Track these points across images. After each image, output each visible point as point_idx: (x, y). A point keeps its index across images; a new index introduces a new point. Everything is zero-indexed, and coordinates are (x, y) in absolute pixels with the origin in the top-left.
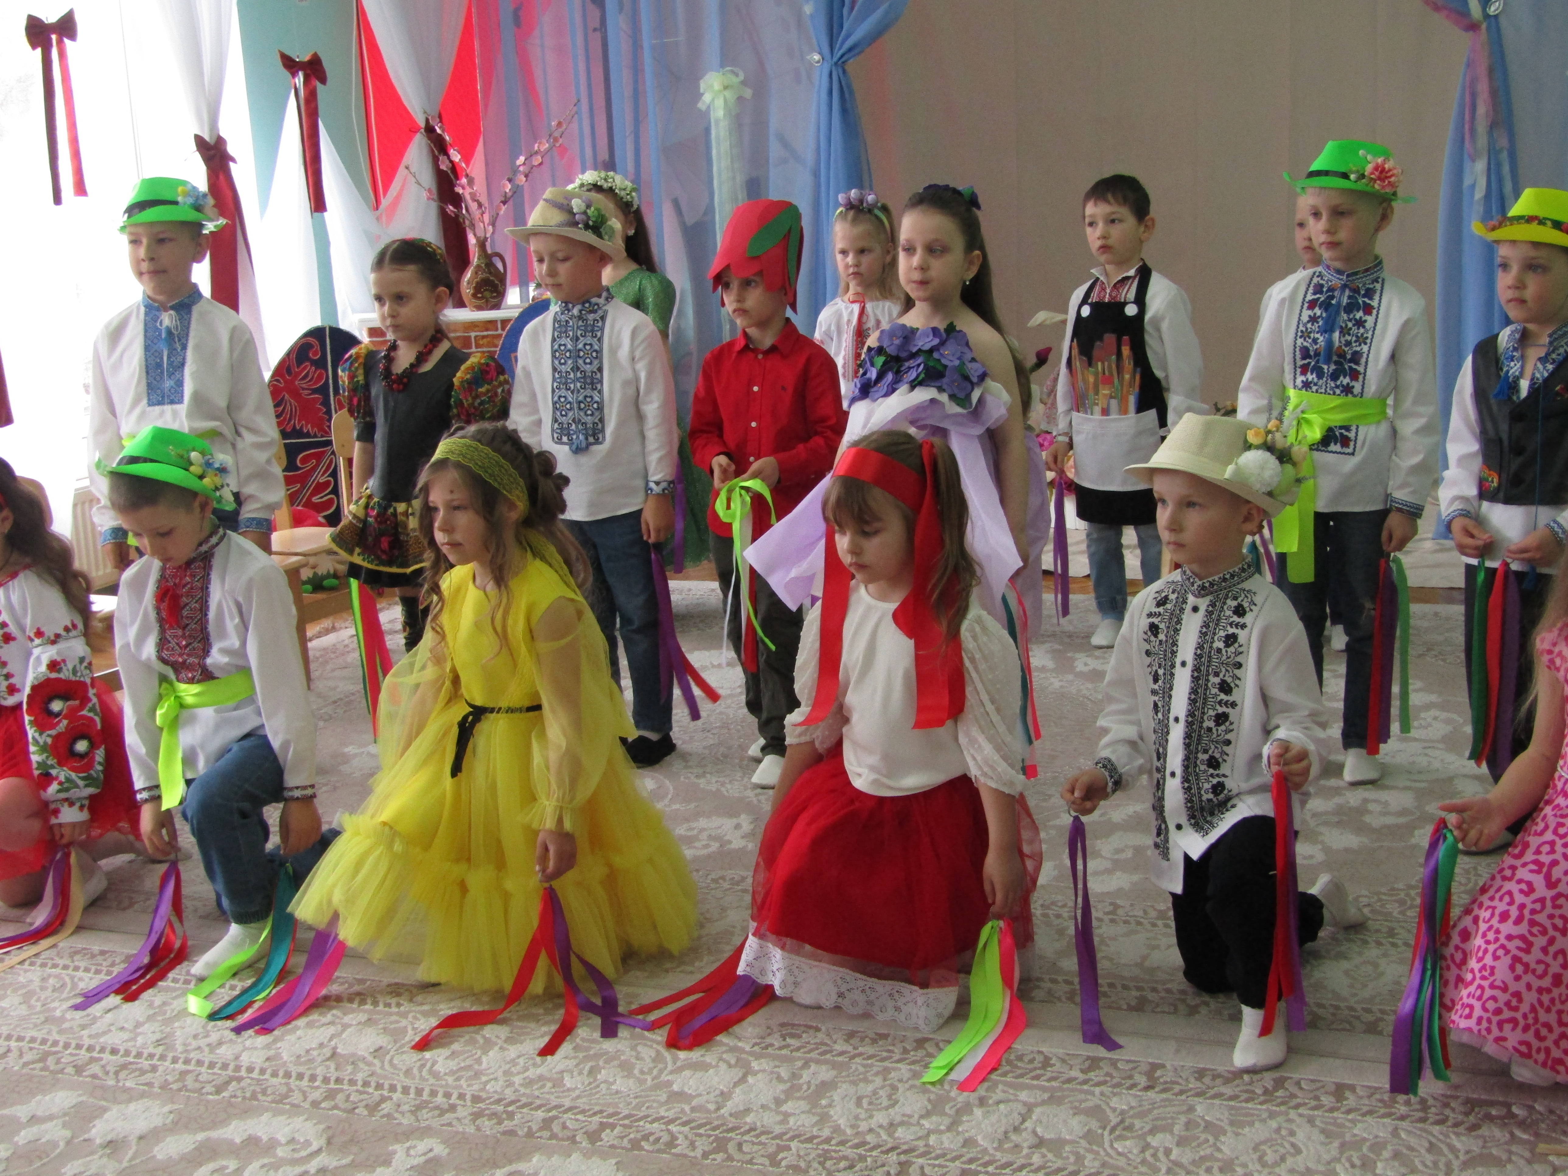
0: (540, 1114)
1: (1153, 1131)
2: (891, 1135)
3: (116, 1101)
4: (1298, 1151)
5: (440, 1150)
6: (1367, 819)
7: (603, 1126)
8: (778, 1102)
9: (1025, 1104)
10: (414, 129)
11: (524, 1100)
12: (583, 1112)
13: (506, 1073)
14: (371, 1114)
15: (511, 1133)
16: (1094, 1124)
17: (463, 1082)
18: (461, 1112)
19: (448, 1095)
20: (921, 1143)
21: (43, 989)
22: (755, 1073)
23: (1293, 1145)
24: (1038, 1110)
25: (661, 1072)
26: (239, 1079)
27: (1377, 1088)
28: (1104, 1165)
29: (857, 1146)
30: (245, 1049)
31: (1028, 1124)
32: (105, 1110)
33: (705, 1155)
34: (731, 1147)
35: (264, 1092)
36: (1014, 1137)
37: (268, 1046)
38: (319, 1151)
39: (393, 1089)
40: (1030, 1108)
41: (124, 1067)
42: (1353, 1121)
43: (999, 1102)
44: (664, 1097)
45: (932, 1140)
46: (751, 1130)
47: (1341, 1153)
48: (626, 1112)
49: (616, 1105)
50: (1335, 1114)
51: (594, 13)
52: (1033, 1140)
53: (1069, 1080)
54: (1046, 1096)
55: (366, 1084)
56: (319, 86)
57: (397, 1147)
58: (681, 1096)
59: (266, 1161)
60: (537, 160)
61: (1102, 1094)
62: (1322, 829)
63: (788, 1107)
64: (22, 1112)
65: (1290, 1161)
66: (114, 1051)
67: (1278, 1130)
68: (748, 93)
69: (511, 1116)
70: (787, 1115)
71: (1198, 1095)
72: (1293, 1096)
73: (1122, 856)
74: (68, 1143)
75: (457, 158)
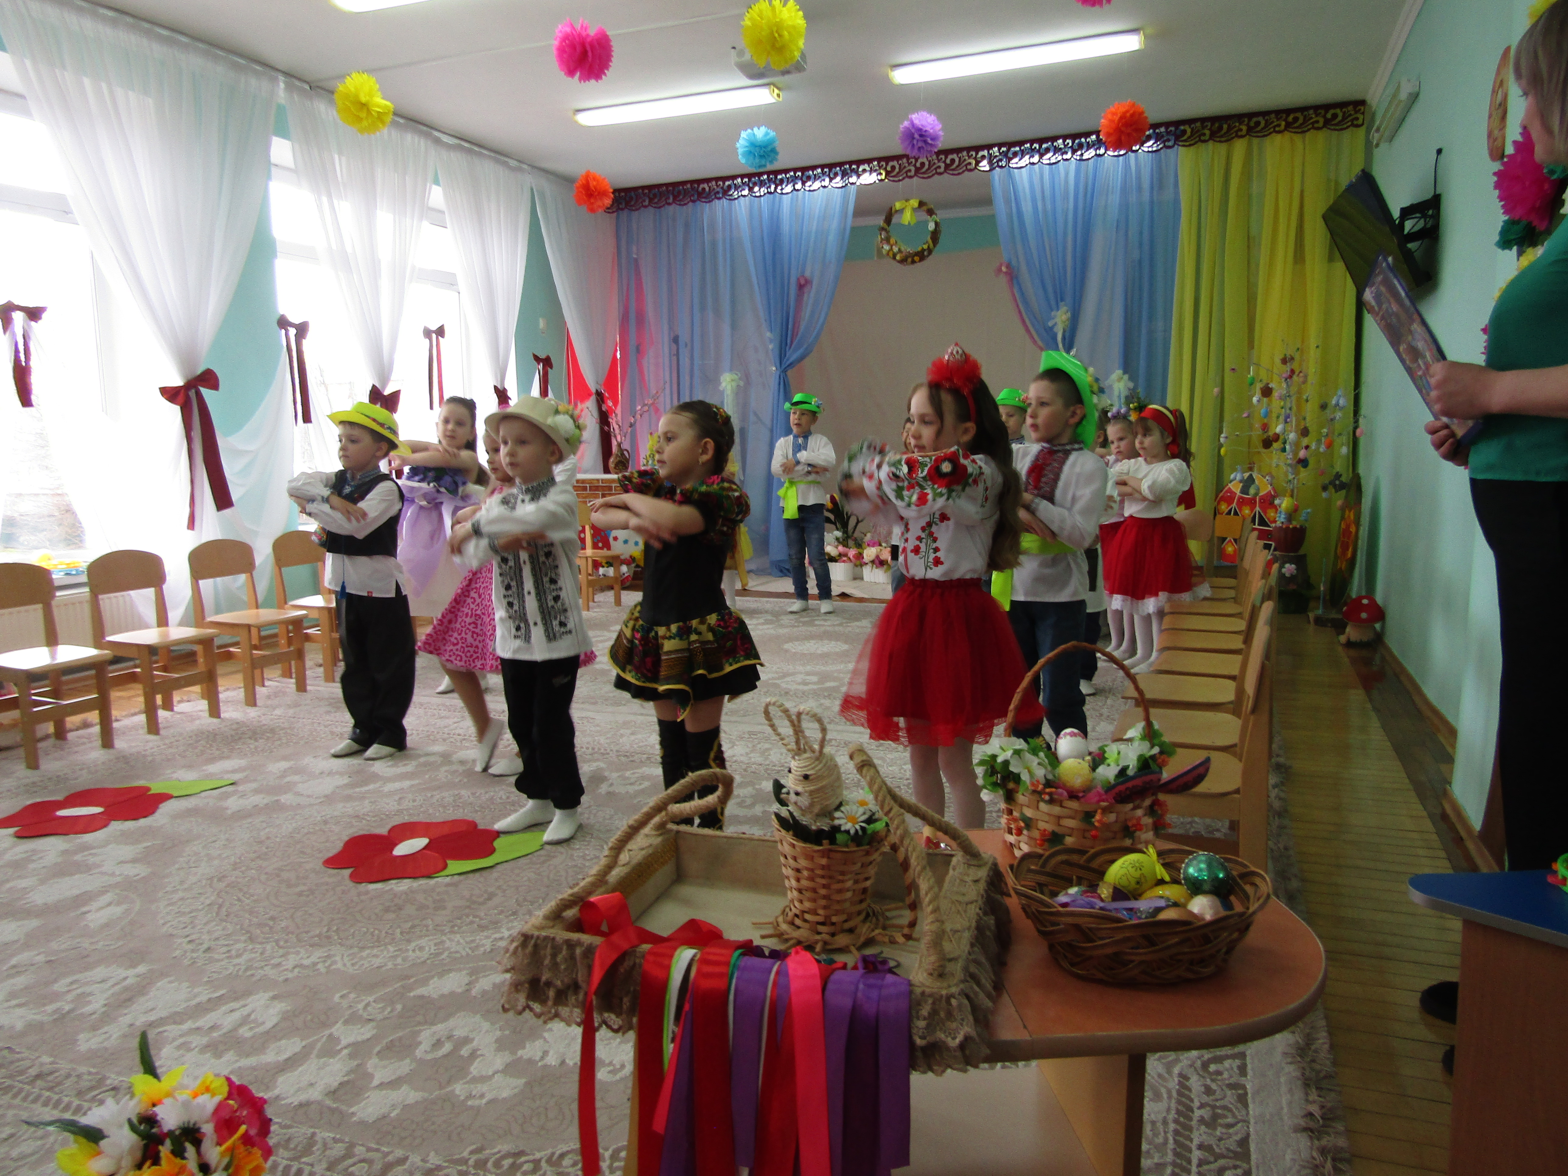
10: (590, 395)
51: (674, 346)
56: (549, 370)
60: (646, 408)
68: (742, 383)
75: (610, 403)
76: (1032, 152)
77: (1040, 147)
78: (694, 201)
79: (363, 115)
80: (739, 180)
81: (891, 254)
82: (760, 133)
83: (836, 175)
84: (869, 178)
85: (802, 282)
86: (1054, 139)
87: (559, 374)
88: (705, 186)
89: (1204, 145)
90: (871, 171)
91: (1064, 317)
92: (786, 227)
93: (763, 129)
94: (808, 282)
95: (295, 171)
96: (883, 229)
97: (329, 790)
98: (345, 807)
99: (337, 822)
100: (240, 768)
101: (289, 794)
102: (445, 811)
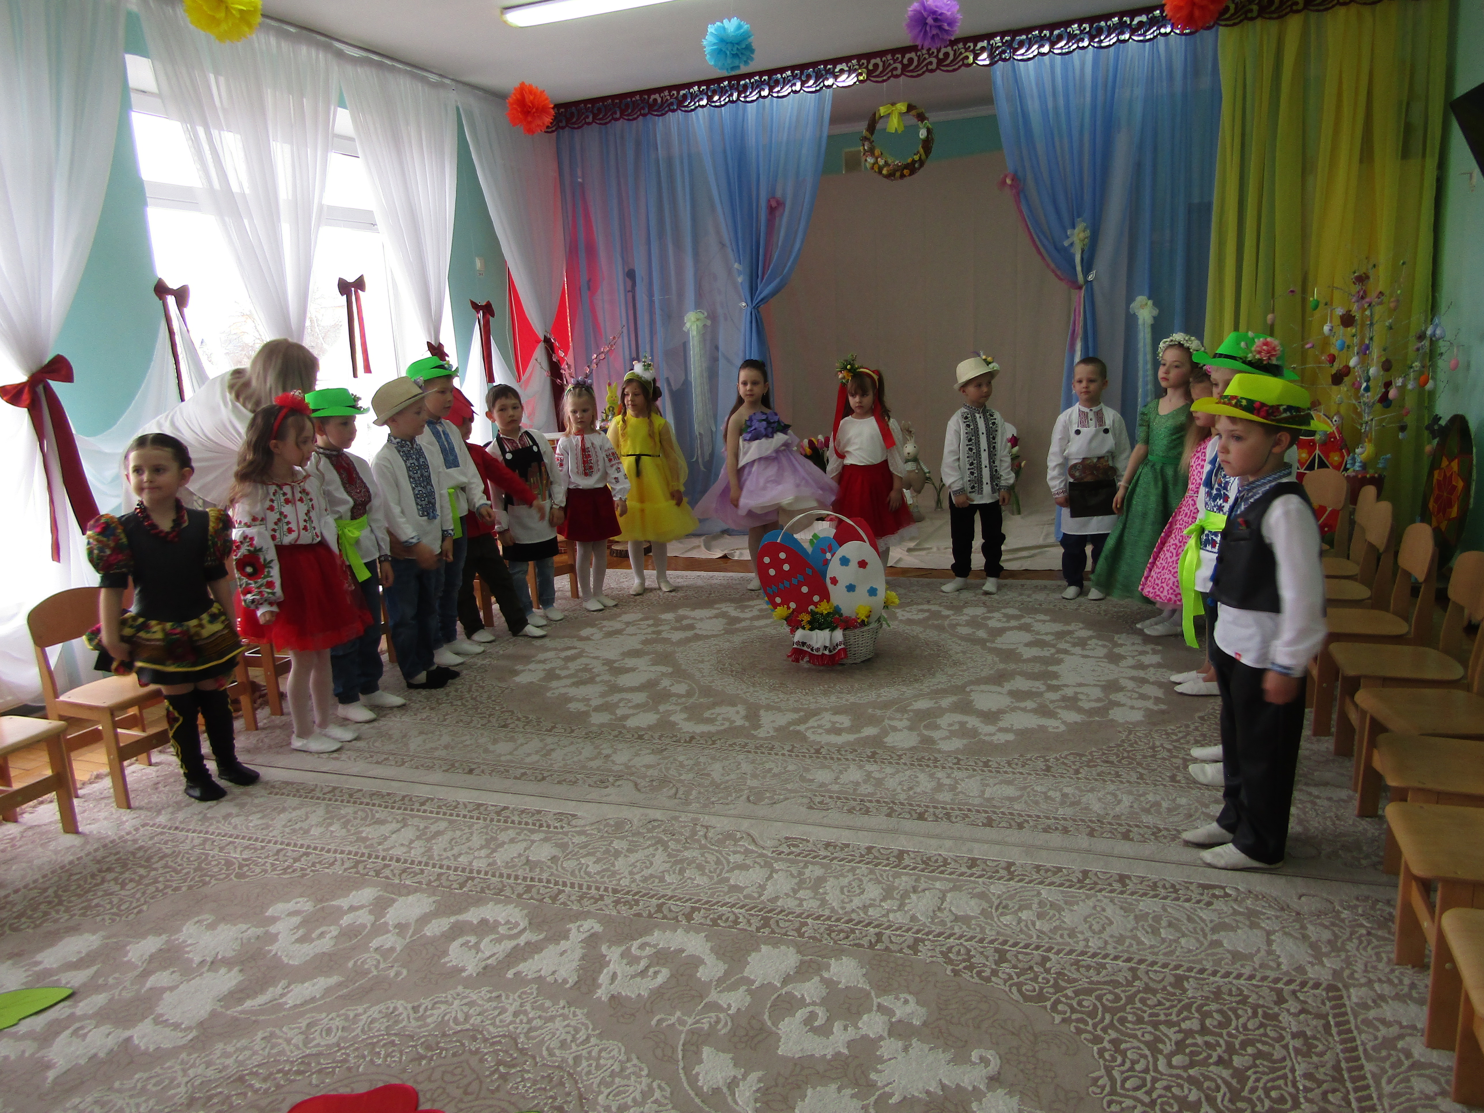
0: (654, 901)
1: (1020, 909)
2: (866, 913)
3: (400, 895)
4: (1111, 923)
5: (598, 928)
6: (1080, 704)
7: (694, 909)
8: (794, 891)
9: (940, 890)
10: (538, 341)
11: (644, 891)
12: (680, 899)
13: (631, 873)
14: (554, 903)
15: (639, 915)
16: (985, 905)
17: (605, 879)
18: (608, 901)
19: (598, 889)
20: (885, 919)
21: (355, 818)
22: (777, 871)
23: (1107, 917)
24: (949, 895)
25: (722, 870)
26: (473, 879)
27: (1143, 877)
28: (998, 933)
29: (847, 922)
30: (475, 858)
31: (946, 905)
32: (394, 901)
33: (758, 929)
34: (772, 922)
35: (488, 887)
36: (939, 914)
37: (488, 856)
38: (524, 930)
39: (564, 884)
40: (944, 894)
41: (404, 871)
42: (1137, 901)
43: (924, 890)
44: (726, 889)
45: (891, 916)
46: (782, 911)
47: (1137, 923)
48: (705, 899)
49: (698, 894)
50: (1125, 896)
51: (629, 283)
52: (952, 918)
53: (962, 874)
54: (951, 885)
55: (548, 881)
56: (491, 318)
57: (571, 925)
58: (736, 888)
59: (493, 936)
60: (602, 356)
61: (984, 883)
62: (1059, 711)
63: (801, 894)
64: (344, 903)
65: (1108, 929)
66: (398, 860)
67: (1095, 907)
68: (708, 323)
69: (637, 902)
70: (801, 900)
71: (1040, 883)
72: (1096, 883)
73: (953, 728)
74: (373, 925)
75: (562, 355)
76: (1041, 41)
77: (1051, 33)
78: (644, 115)
79: (221, 15)
80: (696, 88)
81: (876, 167)
82: (731, 26)
83: (809, 77)
84: (847, 80)
85: (774, 204)
86: (1068, 23)
87: (501, 321)
88: (657, 96)
89: (1250, 24)
90: (850, 72)
91: (1082, 235)
92: (751, 140)
93: (735, 21)
94: (780, 204)
95: (160, 95)
96: (865, 139)
97: (209, 1008)
98: (226, 1055)
99: (210, 1098)
100: (88, 955)
101: (149, 1021)
102: (372, 1061)
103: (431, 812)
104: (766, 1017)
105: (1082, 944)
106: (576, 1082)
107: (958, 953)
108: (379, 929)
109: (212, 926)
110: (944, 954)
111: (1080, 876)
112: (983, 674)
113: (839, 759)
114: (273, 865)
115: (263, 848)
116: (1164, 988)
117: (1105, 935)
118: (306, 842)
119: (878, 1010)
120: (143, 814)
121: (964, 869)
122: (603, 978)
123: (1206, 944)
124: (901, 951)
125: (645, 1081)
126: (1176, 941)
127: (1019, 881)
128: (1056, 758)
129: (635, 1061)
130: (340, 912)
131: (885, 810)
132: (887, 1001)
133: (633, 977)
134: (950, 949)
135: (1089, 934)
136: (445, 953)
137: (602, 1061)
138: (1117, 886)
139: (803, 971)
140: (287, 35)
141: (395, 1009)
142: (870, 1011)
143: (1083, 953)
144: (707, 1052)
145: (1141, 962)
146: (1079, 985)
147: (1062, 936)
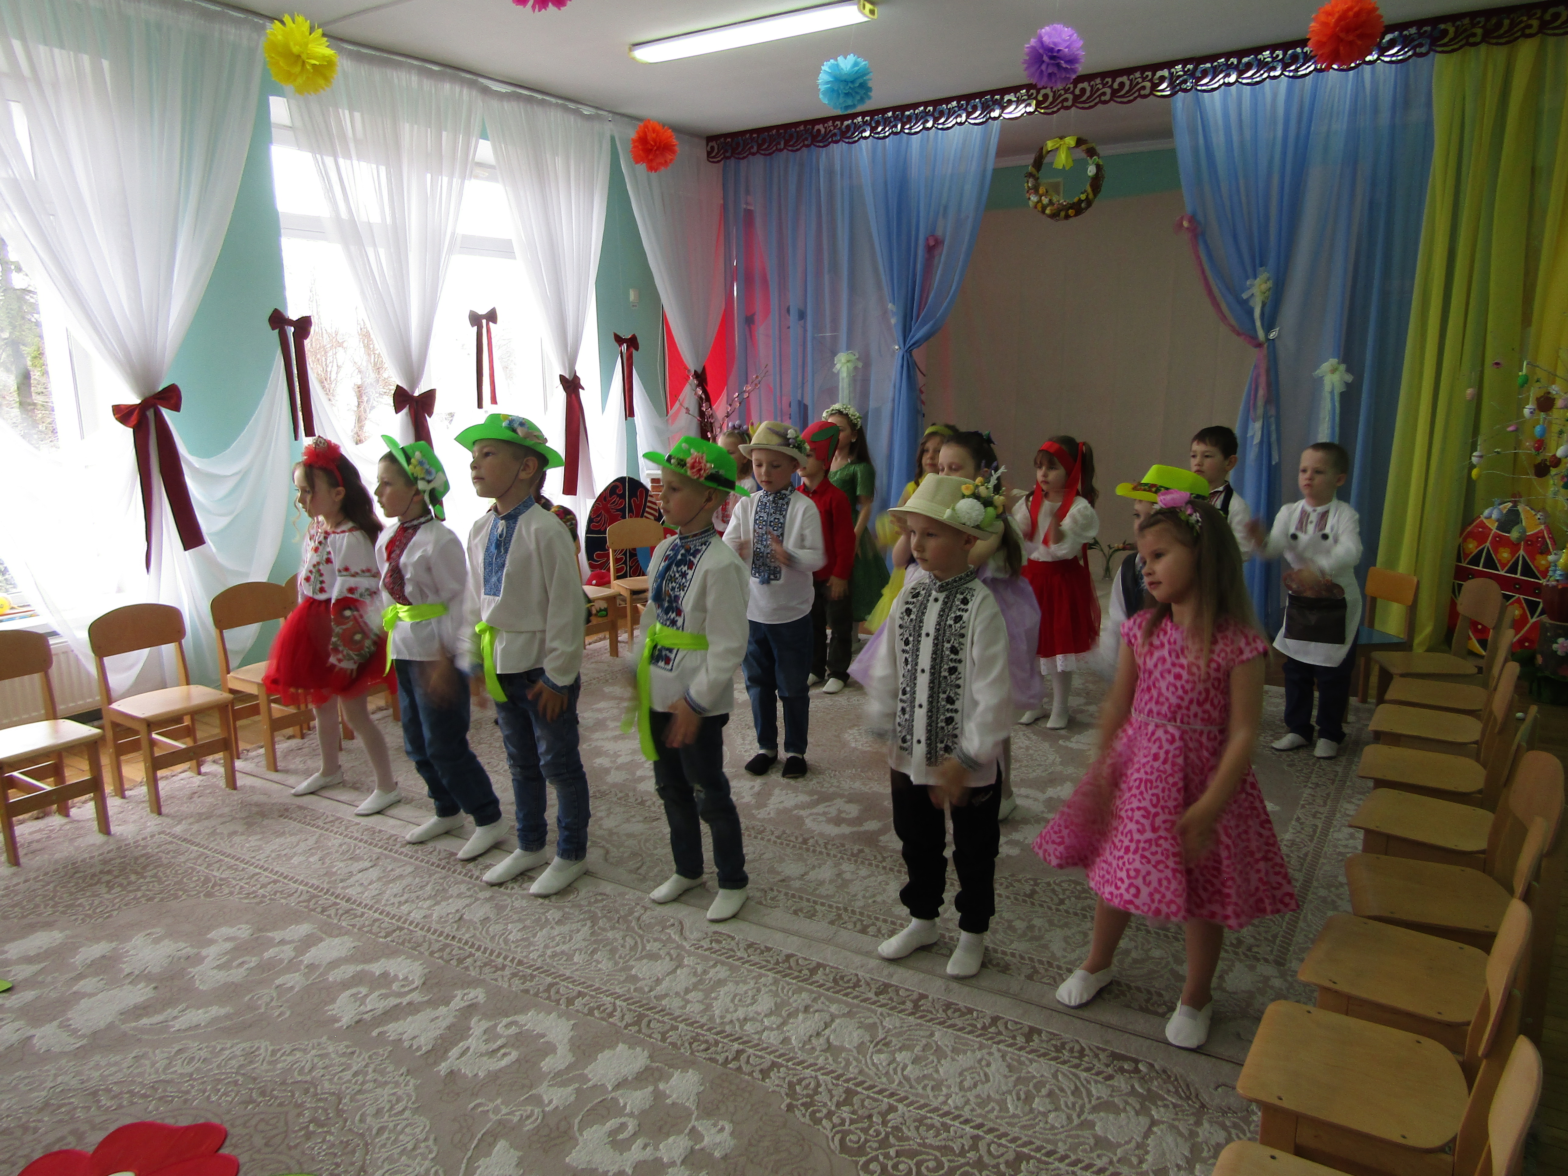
0: (549, 980)
1: (901, 1049)
2: (742, 1027)
3: (330, 936)
4: (988, 1080)
5: (481, 998)
7: (580, 994)
8: (687, 991)
9: (831, 1015)
11: (546, 968)
12: (574, 982)
13: (546, 947)
14: (457, 966)
15: (526, 991)
16: (867, 1038)
17: (519, 949)
18: (507, 972)
19: (506, 958)
20: (756, 1037)
21: (337, 851)
22: (683, 967)
23: (986, 1074)
24: (838, 1021)
25: (631, 957)
26: (402, 929)
27: (1055, 1035)
28: (861, 1072)
29: (717, 1033)
30: (417, 908)
31: (827, 1032)
32: (321, 940)
33: (626, 1026)
34: (645, 1020)
35: (410, 940)
36: (814, 1040)
37: (429, 908)
38: (414, 989)
39: (479, 948)
40: (833, 1018)
41: (348, 912)
42: (1031, 1061)
43: (815, 1012)
44: (623, 978)
45: (765, 1034)
46: (662, 1010)
47: (1015, 1086)
48: (597, 985)
49: (594, 979)
50: (1021, 1053)
52: (825, 1045)
53: (865, 1000)
54: (847, 1010)
55: (466, 943)
56: (634, 351)
57: (459, 992)
58: (633, 978)
59: (383, 991)
60: (745, 395)
61: (881, 1014)
63: (691, 996)
64: (277, 935)
65: (979, 1087)
66: (349, 900)
67: (980, 1061)
68: (860, 365)
69: (533, 978)
70: (687, 1002)
71: (940, 1023)
72: (1000, 1033)
74: (290, 961)
76: (1228, 69)
77: (1239, 62)
78: (808, 146)
79: (298, 69)
80: (860, 119)
81: (1039, 205)
82: (847, 63)
83: (975, 109)
84: (1015, 111)
85: (933, 243)
86: (1260, 50)
88: (820, 127)
89: (1473, 49)
90: (1019, 102)
91: (1264, 287)
92: (914, 174)
93: (851, 58)
94: (939, 243)
96: (1030, 175)
97: (110, 1019)
98: (97, 1067)
99: (60, 1107)
100: (46, 951)
101: (55, 1023)
102: (209, 1096)
103: (406, 855)
104: (577, 1121)
105: (941, 1099)
106: (367, 1154)
107: (807, 1087)
108: (292, 966)
109: (157, 941)
110: (791, 1085)
111: (987, 1021)
112: (1032, 775)
113: (821, 853)
114: (242, 887)
115: (243, 869)
116: (998, 1165)
117: (971, 1095)
118: (281, 870)
119: (688, 1134)
120: (169, 820)
121: (871, 995)
122: (454, 1052)
123: (1076, 1121)
124: (751, 1074)
125: (427, 1163)
126: (1045, 1114)
127: (921, 1017)
128: (1049, 884)
129: (431, 1142)
130: (271, 943)
131: (832, 916)
132: (702, 1126)
133: (482, 1055)
134: (800, 1082)
135: (955, 1089)
136: (333, 1001)
137: (401, 1137)
138: (1020, 1040)
139: (642, 1078)
140: (431, 74)
141: (259, 1048)
142: (679, 1132)
143: (936, 1110)
144: (501, 1145)
145: (991, 1130)
146: (906, 1146)
147: (924, 1088)
